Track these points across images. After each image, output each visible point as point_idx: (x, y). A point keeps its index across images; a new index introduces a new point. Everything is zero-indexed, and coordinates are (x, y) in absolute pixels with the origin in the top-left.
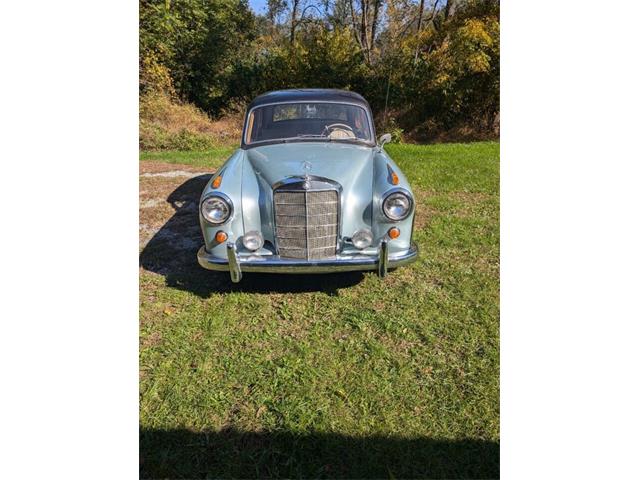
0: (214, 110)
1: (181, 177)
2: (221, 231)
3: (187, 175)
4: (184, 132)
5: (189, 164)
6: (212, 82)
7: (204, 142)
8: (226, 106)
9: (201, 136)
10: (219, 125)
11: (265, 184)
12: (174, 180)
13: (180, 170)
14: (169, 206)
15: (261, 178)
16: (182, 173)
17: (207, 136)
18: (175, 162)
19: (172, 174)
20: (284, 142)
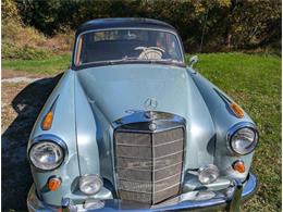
0: (49, 31)
1: (22, 83)
2: (54, 177)
3: (28, 80)
4: (26, 46)
5: (29, 71)
6: (47, 13)
7: (41, 53)
8: (58, 29)
9: (39, 49)
10: (52, 41)
11: (101, 117)
12: (17, 85)
13: (23, 76)
14: (12, 109)
15: (96, 108)
16: (24, 79)
17: (44, 49)
18: (18, 70)
19: (16, 80)
20: (110, 64)
